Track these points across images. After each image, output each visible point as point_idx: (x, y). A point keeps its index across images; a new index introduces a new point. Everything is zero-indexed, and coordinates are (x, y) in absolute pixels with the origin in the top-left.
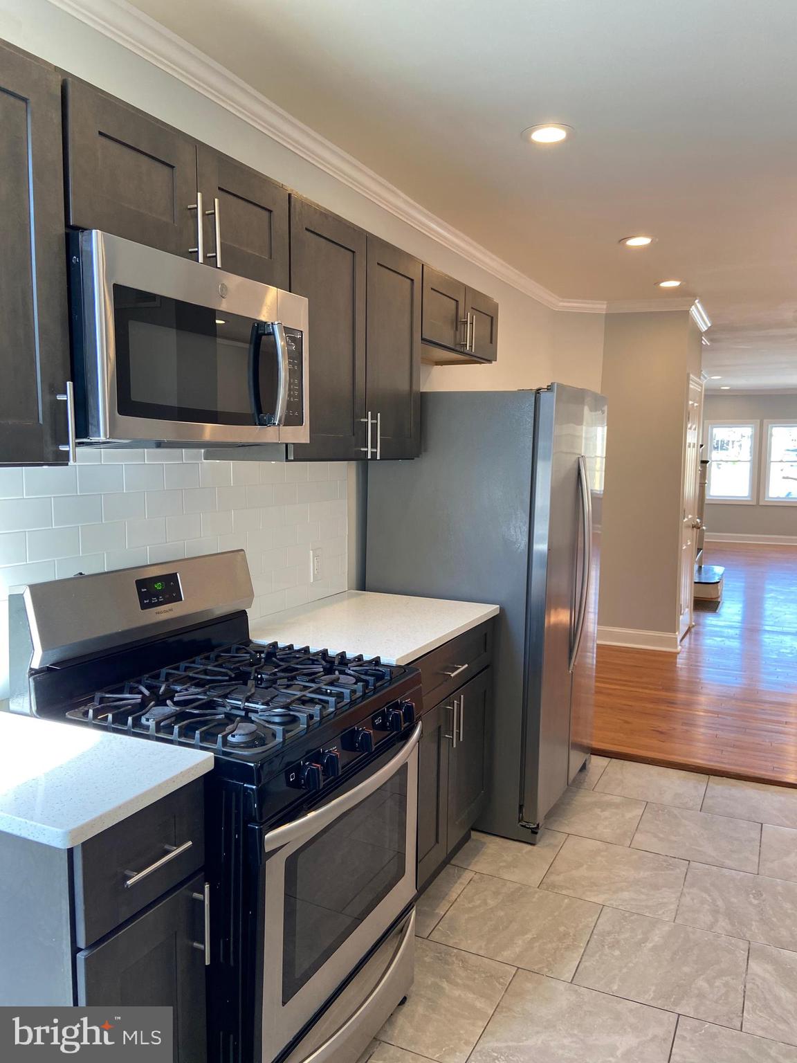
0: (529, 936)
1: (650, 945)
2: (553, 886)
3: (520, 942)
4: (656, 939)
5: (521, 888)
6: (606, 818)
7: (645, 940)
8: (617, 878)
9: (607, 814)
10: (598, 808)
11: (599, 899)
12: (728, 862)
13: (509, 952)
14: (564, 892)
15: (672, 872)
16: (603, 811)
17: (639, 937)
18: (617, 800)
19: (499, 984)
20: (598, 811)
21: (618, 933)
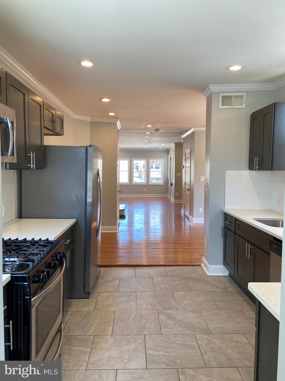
0: (95, 326)
1: (131, 318)
2: (98, 309)
3: (93, 328)
4: (133, 316)
5: (88, 313)
6: (109, 286)
7: (130, 318)
8: (117, 302)
9: (109, 284)
10: (106, 283)
11: (113, 309)
12: (146, 290)
13: (90, 332)
14: (102, 310)
15: (132, 296)
16: (107, 283)
17: (128, 317)
18: (111, 279)
19: (90, 342)
20: (106, 284)
21: (122, 317)
